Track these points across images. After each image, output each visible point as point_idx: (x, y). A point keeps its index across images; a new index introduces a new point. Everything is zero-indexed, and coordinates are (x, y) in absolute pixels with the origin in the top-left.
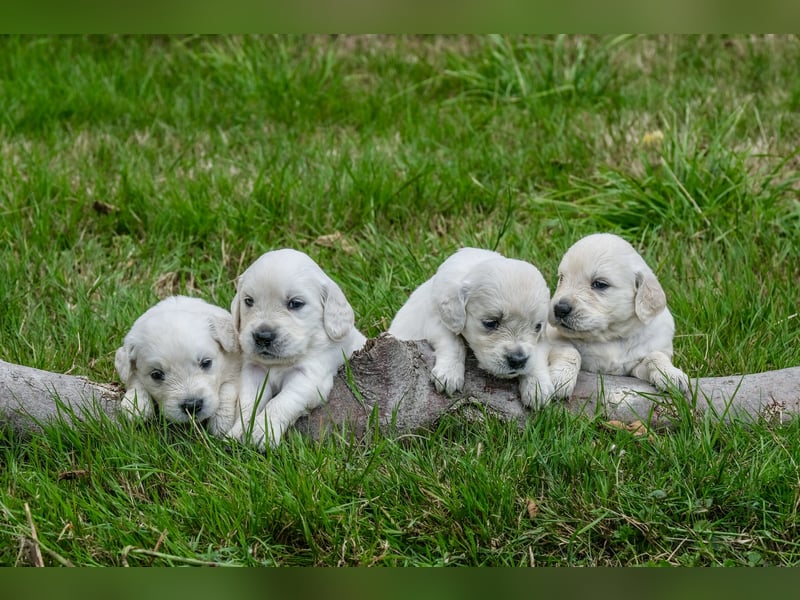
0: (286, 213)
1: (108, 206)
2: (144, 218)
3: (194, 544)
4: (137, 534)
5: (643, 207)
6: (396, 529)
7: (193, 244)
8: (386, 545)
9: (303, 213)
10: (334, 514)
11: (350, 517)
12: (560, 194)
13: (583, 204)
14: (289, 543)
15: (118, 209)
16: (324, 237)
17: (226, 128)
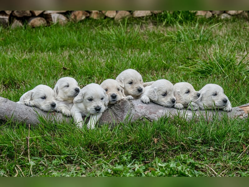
0: (113, 70)
1: (67, 68)
2: (76, 71)
5: (207, 68)
7: (88, 78)
12: (187, 65)
13: (191, 68)
17: (104, 50)
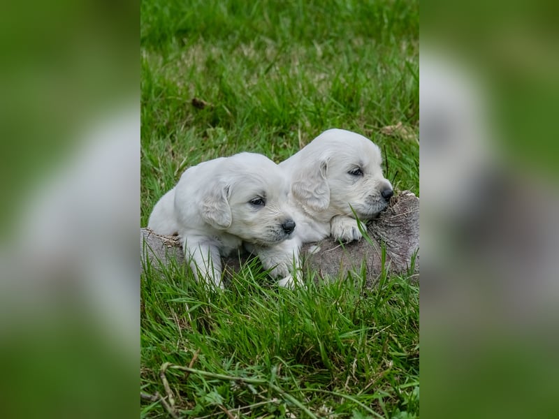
0: (358, 108)
1: (205, 103)
2: (234, 113)
3: (227, 364)
4: (177, 356)
6: (403, 352)
7: (275, 134)
8: (391, 364)
9: (374, 108)
10: (347, 338)
11: (360, 339)
14: (310, 364)
15: (213, 105)
16: (388, 128)
17: (321, 42)
